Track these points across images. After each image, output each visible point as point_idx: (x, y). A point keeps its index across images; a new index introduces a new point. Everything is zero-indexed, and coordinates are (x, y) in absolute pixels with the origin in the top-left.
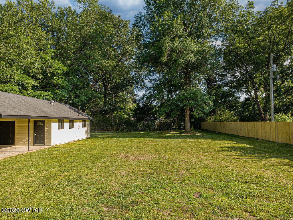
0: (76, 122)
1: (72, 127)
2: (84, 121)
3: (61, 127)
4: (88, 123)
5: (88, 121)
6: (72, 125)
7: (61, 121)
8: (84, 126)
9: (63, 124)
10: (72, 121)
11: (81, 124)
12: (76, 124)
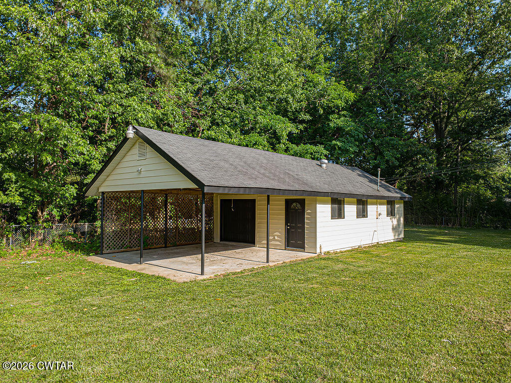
0: (373, 204)
1: (362, 214)
2: (391, 202)
3: (338, 214)
4: (399, 207)
5: (401, 203)
6: (364, 211)
7: (338, 202)
8: (391, 213)
9: (342, 207)
10: (362, 203)
11: (383, 209)
12: (371, 209)
